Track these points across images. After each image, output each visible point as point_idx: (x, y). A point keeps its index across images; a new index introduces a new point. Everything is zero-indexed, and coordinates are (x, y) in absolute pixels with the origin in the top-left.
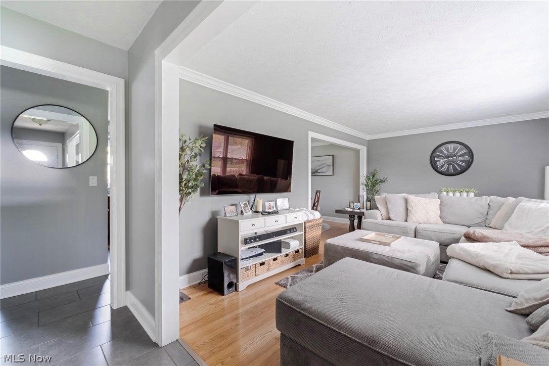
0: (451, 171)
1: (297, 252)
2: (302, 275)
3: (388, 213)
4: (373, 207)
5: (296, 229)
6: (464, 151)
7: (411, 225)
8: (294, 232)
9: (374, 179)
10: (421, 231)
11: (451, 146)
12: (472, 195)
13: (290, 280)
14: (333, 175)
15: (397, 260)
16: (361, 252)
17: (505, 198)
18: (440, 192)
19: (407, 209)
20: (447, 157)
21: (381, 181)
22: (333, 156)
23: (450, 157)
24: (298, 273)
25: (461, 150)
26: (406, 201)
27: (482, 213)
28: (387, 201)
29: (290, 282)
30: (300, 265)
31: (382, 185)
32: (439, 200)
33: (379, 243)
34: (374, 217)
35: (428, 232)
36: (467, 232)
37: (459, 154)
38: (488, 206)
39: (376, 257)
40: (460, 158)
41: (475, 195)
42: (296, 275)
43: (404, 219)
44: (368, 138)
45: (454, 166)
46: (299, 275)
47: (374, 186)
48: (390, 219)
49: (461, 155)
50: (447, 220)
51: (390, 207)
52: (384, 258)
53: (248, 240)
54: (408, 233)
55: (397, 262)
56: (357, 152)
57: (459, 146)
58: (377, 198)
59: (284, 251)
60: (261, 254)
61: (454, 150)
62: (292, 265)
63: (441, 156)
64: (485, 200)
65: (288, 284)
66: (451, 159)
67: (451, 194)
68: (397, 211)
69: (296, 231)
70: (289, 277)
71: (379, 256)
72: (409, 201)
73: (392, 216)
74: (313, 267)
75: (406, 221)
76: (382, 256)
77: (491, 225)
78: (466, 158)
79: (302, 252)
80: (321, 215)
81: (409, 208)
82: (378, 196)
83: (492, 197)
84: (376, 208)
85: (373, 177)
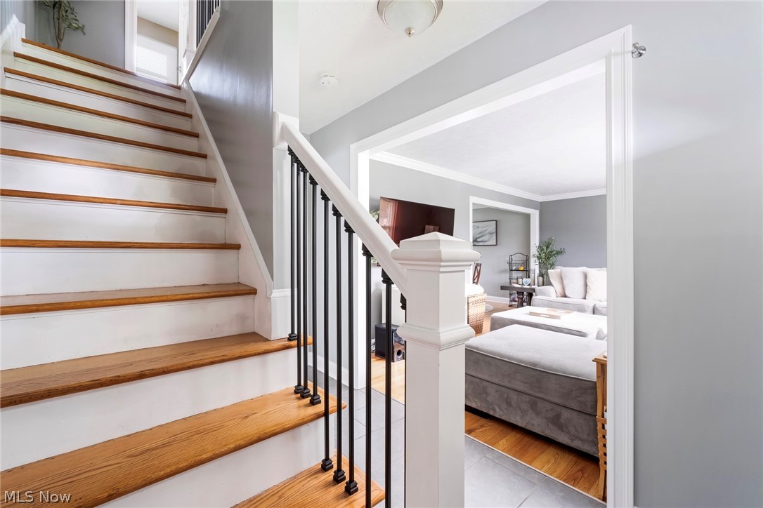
3: (564, 289)
4: (547, 283)
7: (590, 303)
9: (549, 250)
10: (600, 309)
14: (496, 245)
19: (586, 285)
21: (558, 253)
22: (496, 221)
26: (586, 276)
28: (563, 276)
31: (559, 257)
33: (549, 317)
34: (547, 294)
43: (582, 296)
44: (541, 199)
47: (549, 258)
48: (565, 296)
51: (565, 282)
56: (527, 217)
68: (574, 289)
72: (589, 276)
73: (568, 293)
75: (585, 298)
81: (589, 284)
82: (552, 271)
84: (550, 284)
85: (548, 247)
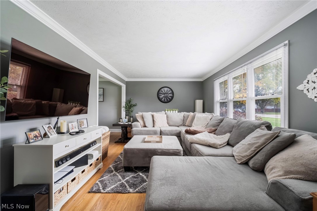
0: (166, 101)
1: (98, 159)
2: (106, 177)
3: (144, 123)
4: (135, 120)
5: (96, 142)
6: (170, 92)
7: (157, 128)
8: (95, 144)
9: (130, 104)
10: (163, 132)
11: (166, 89)
12: (177, 111)
13: (100, 184)
14: (103, 101)
15: (171, 150)
16: (150, 150)
17: (189, 113)
18: (165, 111)
19: (153, 121)
20: (164, 94)
21: (134, 106)
22: (103, 89)
23: (165, 94)
24: (102, 177)
25: (169, 91)
26: (153, 116)
27: (182, 120)
28: (143, 117)
29: (101, 186)
30: (100, 169)
31: (135, 108)
32: (166, 115)
33: (155, 142)
34: (137, 127)
35: (167, 132)
36: (187, 129)
37: (169, 93)
38: (183, 117)
39: (160, 151)
40: (169, 95)
41: (178, 112)
42: (102, 179)
43: (152, 126)
45: (167, 99)
46: (104, 178)
47: (130, 108)
48: (145, 126)
49: (170, 94)
50: (170, 125)
51: (145, 120)
52: (164, 150)
53: (60, 162)
54: (157, 133)
55: (171, 151)
56: (120, 87)
57: (169, 89)
58: (137, 115)
59: (90, 162)
60: (72, 171)
61: (167, 91)
62: (95, 171)
63: (162, 93)
64: (183, 114)
65: (101, 189)
66: (166, 95)
67: (169, 112)
68: (149, 123)
69: (96, 144)
70: (97, 182)
71: (161, 150)
72: (155, 116)
73: (147, 125)
74: (110, 168)
75: (154, 127)
76: (163, 150)
77: (186, 125)
78: (171, 95)
79: (101, 159)
80: (109, 128)
81: (155, 120)
82: (137, 114)
83: (184, 112)
84: (137, 121)
85: (130, 103)
